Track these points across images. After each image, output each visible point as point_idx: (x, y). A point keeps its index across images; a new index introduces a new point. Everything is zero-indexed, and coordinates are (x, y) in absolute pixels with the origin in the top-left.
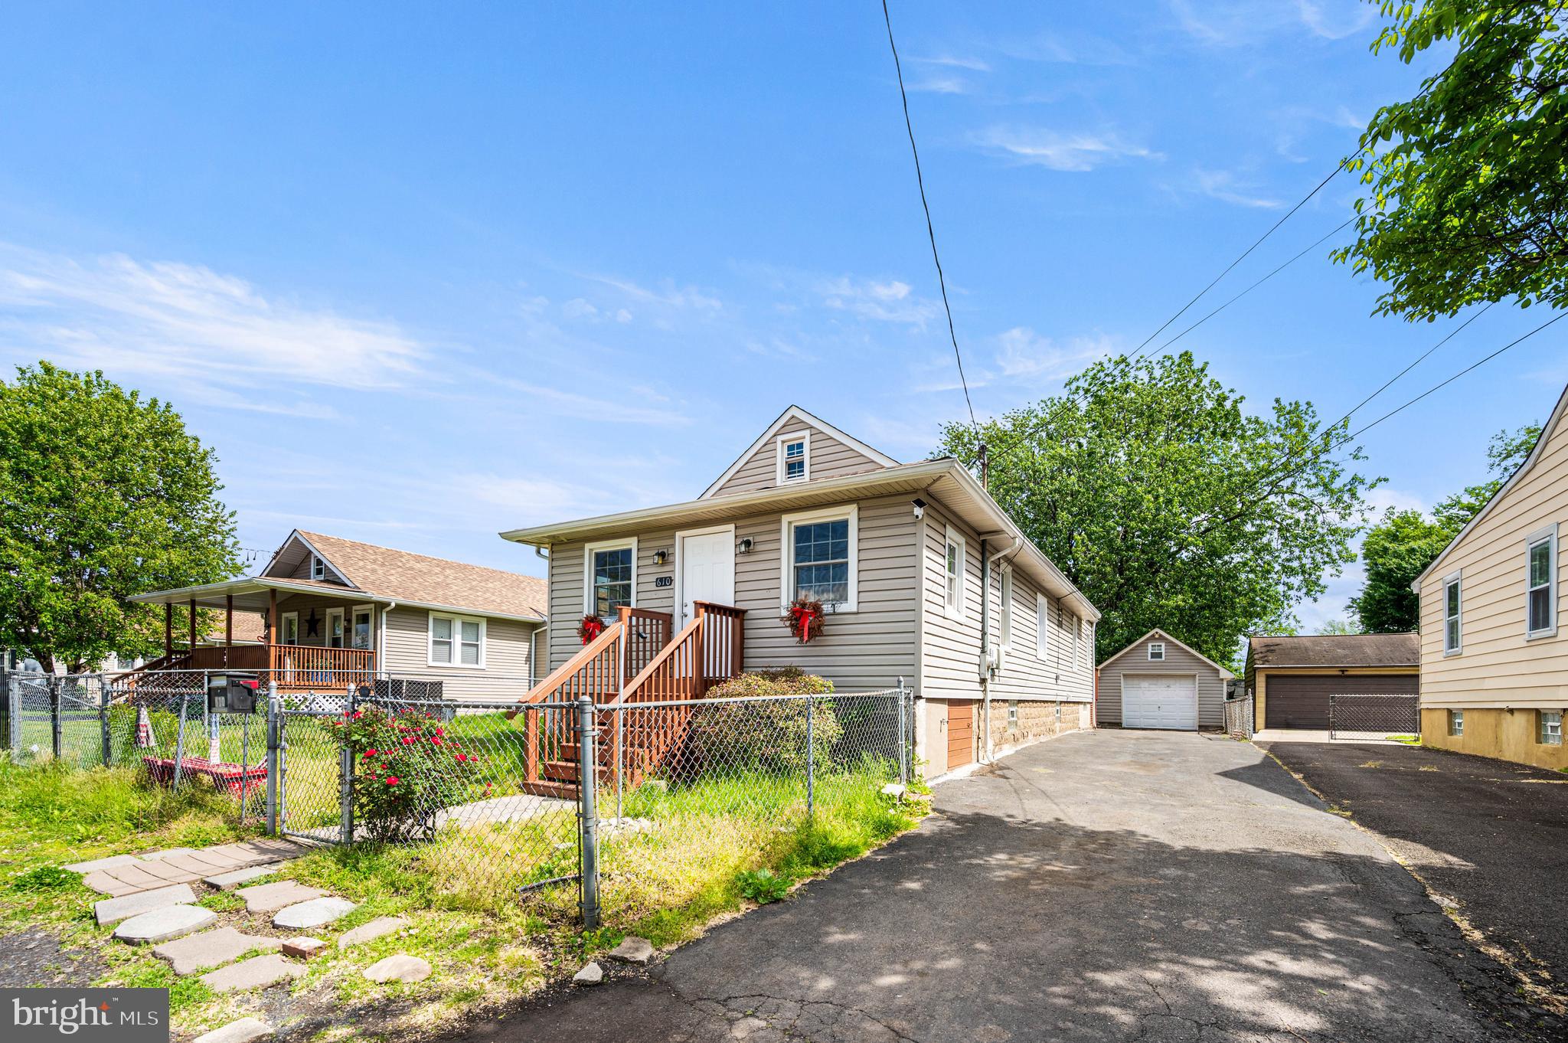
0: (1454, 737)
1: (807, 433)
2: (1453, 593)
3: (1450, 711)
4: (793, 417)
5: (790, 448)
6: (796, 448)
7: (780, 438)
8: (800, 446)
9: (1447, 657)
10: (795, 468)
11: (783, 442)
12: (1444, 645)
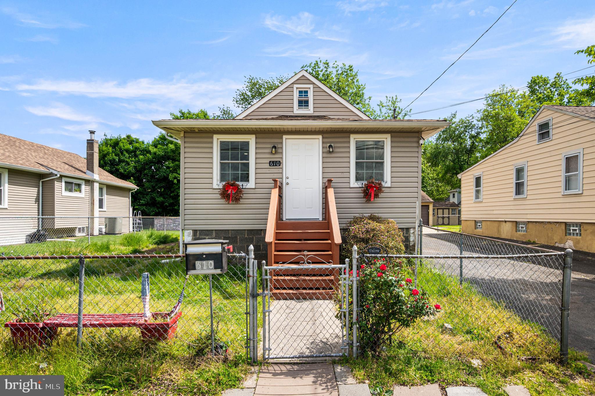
0: (477, 230)
1: (311, 86)
2: (478, 181)
3: (475, 221)
4: (303, 76)
5: (300, 92)
6: (303, 93)
7: (296, 86)
8: (306, 92)
9: (475, 202)
10: (303, 103)
11: (297, 88)
12: (474, 198)
